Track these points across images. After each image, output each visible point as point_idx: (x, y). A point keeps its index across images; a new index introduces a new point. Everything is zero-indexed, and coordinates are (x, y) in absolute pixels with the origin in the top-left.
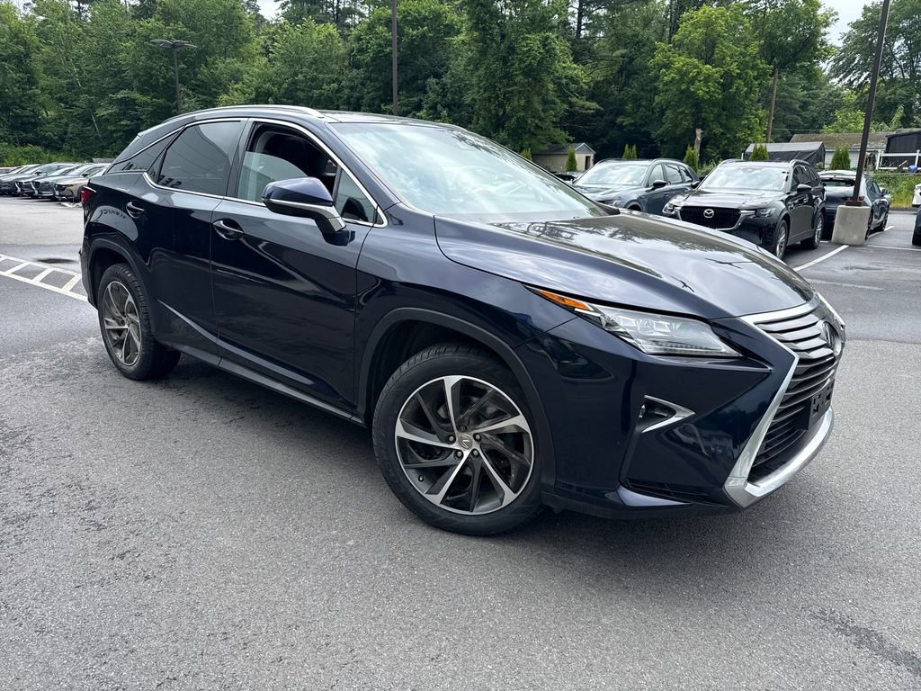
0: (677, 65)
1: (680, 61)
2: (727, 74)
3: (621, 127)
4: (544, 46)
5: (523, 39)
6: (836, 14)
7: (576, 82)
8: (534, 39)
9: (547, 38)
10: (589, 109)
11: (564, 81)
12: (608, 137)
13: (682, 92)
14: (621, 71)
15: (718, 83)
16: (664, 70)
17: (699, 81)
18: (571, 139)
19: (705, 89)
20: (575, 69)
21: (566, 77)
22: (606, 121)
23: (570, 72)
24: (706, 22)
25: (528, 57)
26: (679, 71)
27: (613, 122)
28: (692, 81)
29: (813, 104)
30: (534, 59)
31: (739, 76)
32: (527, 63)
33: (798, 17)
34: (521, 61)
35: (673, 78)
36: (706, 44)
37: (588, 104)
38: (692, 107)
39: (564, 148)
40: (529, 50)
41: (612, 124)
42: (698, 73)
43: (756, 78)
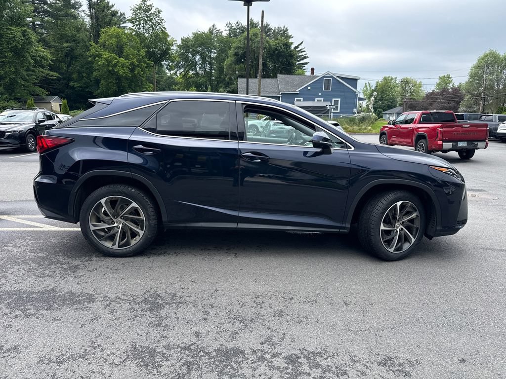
0: (105, 56)
1: (106, 55)
2: (132, 64)
3: (73, 88)
4: (24, 36)
5: (8, 29)
6: (176, 41)
7: (46, 60)
8: (17, 31)
9: (25, 31)
10: (52, 76)
11: (38, 58)
12: (65, 93)
13: (109, 71)
14: (67, 55)
15: (129, 68)
16: (97, 58)
17: (119, 66)
18: (47, 93)
19: (123, 71)
20: (44, 52)
21: (39, 56)
22: (62, 83)
23: (41, 53)
24: (116, 35)
25: (14, 41)
26: (106, 60)
27: (68, 85)
28: (115, 65)
29: (162, 81)
30: (18, 42)
31: (138, 66)
32: (14, 44)
33: (160, 40)
34: (8, 43)
35: (104, 63)
36: (117, 47)
37: (52, 73)
38: (116, 80)
39: (44, 99)
40: (14, 37)
41: (67, 85)
42: (117, 62)
43: (146, 67)
